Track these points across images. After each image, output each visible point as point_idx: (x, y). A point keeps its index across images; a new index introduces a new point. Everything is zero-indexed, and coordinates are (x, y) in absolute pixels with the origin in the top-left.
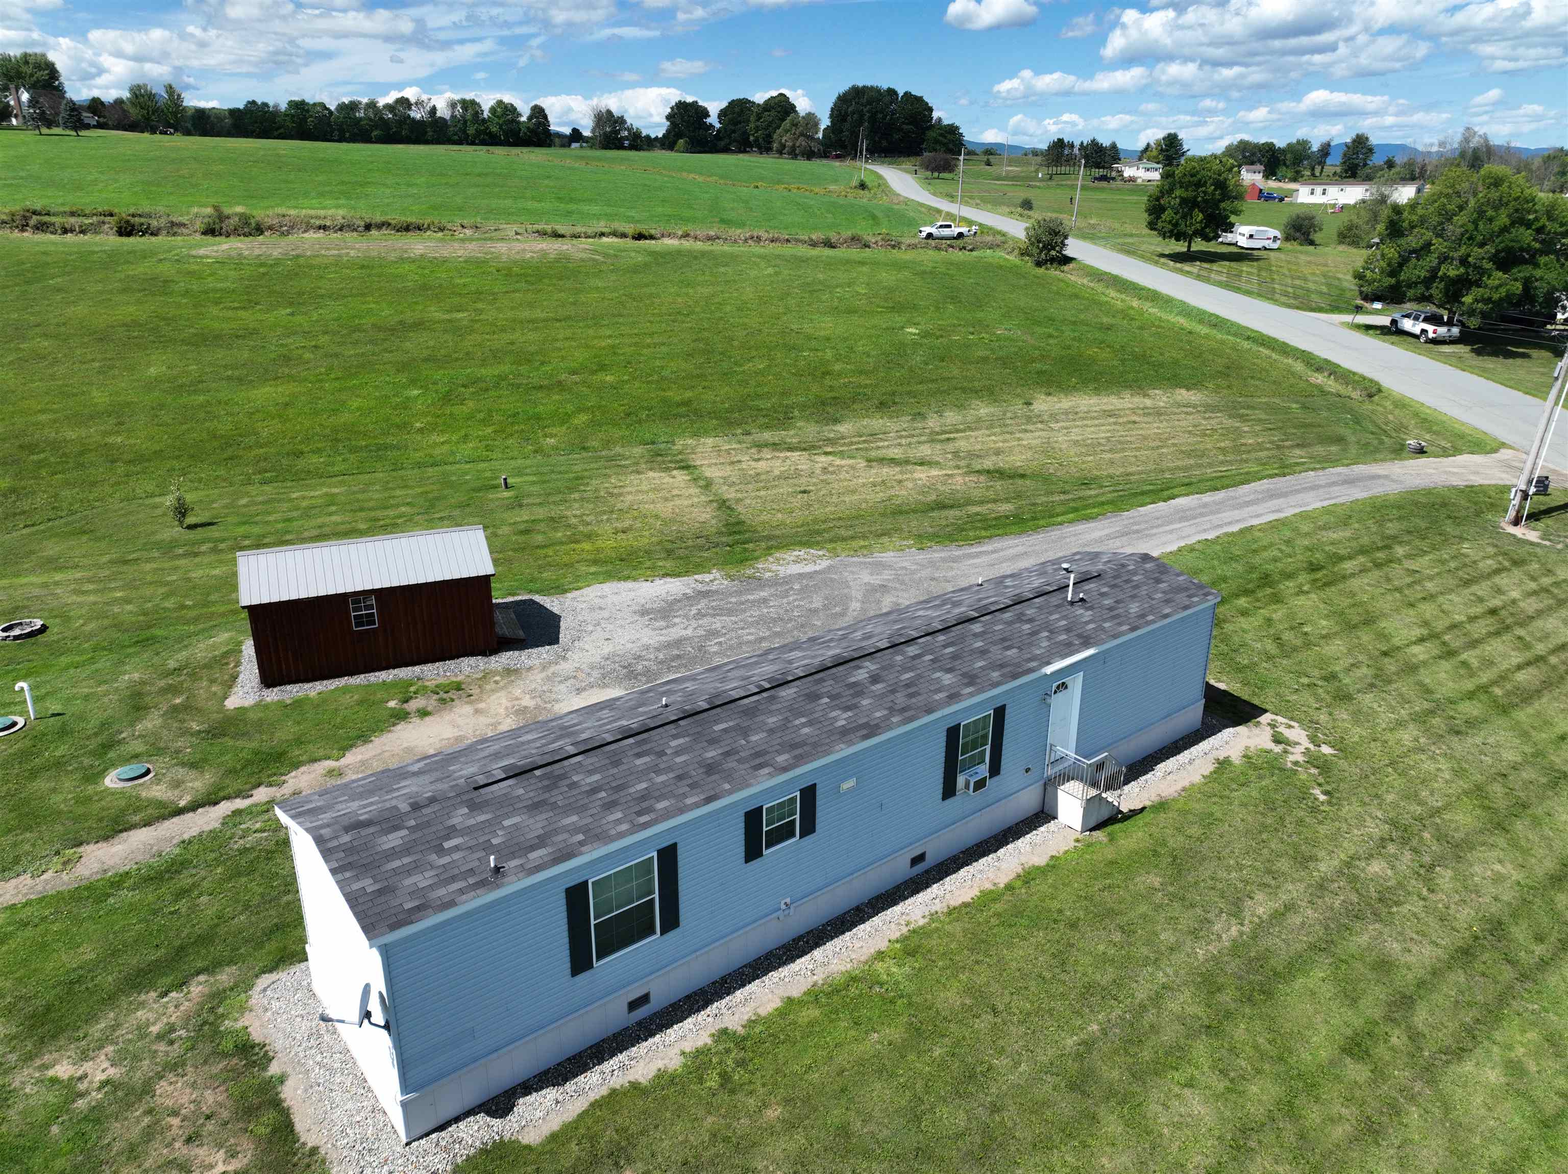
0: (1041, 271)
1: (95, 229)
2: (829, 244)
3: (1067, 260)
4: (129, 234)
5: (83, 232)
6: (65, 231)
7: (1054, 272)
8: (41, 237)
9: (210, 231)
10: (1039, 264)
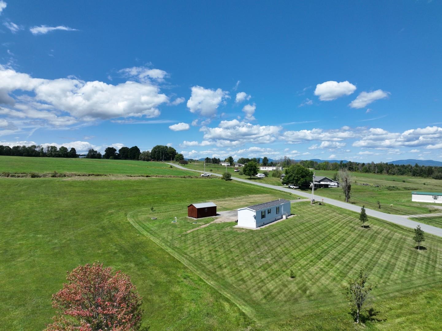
0: (227, 181)
1: (26, 176)
2: (184, 177)
3: (232, 180)
4: (34, 177)
5: (22, 177)
6: (18, 177)
7: (229, 181)
8: (13, 178)
9: (53, 176)
10: (226, 180)
